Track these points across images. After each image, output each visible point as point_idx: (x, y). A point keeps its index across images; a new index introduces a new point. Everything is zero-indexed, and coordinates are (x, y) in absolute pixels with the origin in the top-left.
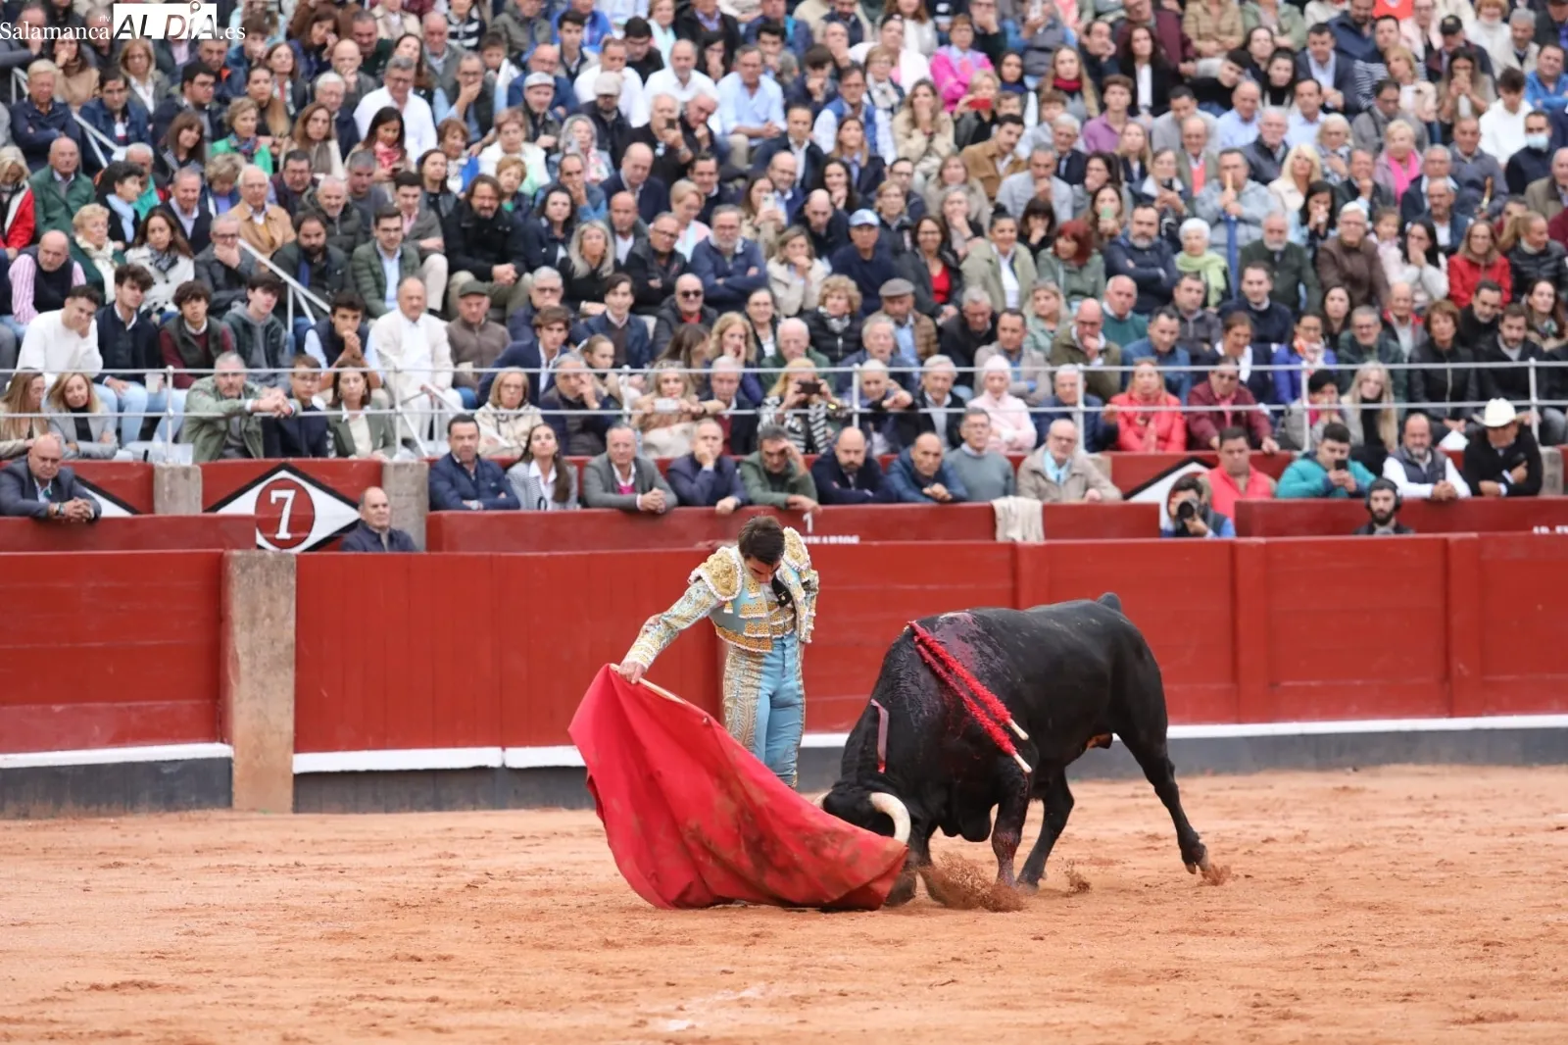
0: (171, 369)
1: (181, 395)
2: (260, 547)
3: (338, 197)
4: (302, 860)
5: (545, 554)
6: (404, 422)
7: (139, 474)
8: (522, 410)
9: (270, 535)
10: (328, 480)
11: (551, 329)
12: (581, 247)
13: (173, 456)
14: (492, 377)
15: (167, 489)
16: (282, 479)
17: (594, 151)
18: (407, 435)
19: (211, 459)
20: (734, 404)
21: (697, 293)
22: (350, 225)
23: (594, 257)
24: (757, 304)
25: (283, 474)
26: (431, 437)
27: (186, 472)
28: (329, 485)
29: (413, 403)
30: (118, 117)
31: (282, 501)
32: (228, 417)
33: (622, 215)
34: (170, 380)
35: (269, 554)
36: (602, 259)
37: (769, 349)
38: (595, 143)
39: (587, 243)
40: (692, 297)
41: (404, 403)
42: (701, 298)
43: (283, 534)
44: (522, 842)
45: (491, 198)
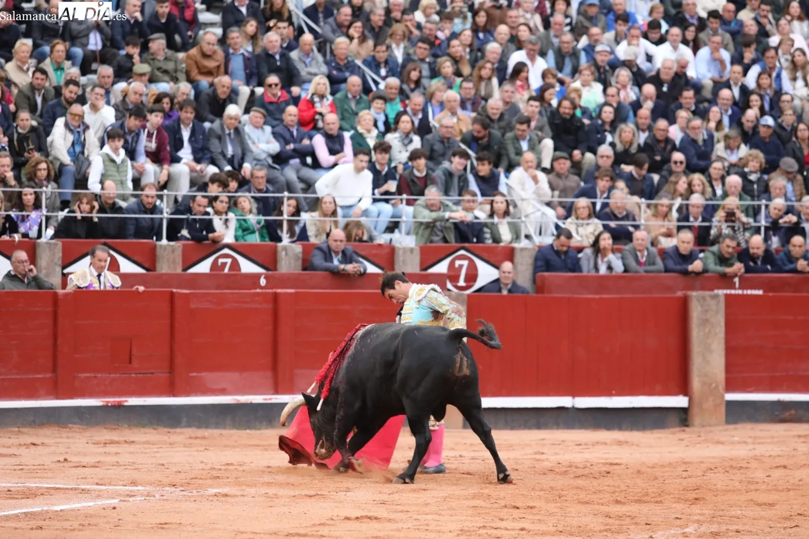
0: (405, 196)
1: (410, 209)
2: (449, 290)
3: (497, 109)
4: (463, 454)
5: (597, 296)
6: (526, 226)
7: (387, 251)
8: (590, 221)
9: (454, 284)
10: (485, 256)
11: (602, 180)
12: (620, 136)
13: (404, 241)
14: (573, 203)
15: (401, 259)
16: (462, 255)
17: (629, 87)
18: (527, 233)
19: (426, 243)
20: (700, 219)
21: (681, 163)
22: (503, 124)
23: (627, 142)
24: (715, 168)
25: (462, 252)
26: (540, 234)
27: (412, 250)
28: (486, 258)
29: (532, 217)
30: (382, 65)
31: (461, 266)
32: (435, 221)
33: (643, 121)
34: (404, 202)
35: (453, 294)
36: (631, 144)
37: (719, 192)
38: (631, 83)
39: (623, 135)
40: (678, 164)
41: (526, 216)
42: (684, 166)
43: (462, 283)
44: (580, 447)
45: (569, 108)
